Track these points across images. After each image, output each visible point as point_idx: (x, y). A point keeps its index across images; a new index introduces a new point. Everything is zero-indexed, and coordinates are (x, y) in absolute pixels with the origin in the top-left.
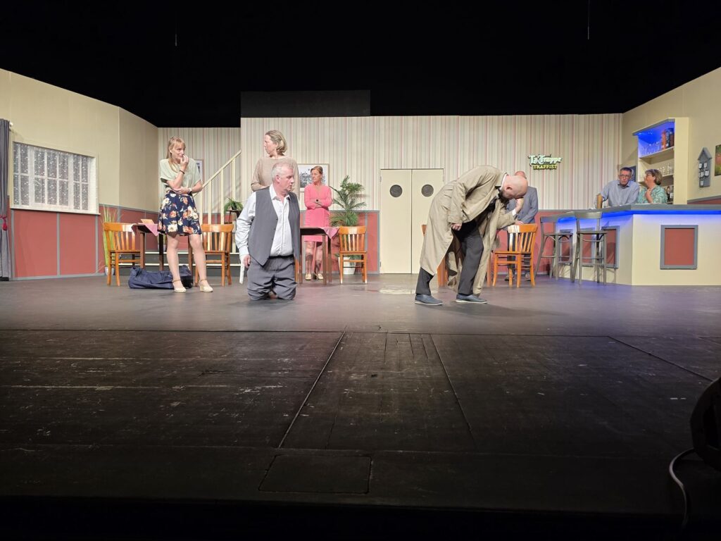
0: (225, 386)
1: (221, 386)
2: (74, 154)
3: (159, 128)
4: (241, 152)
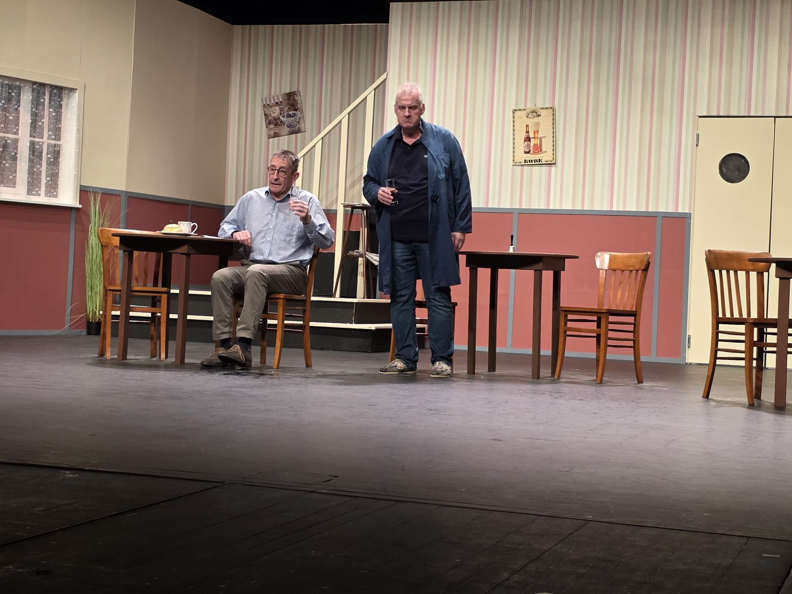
2: (34, 83)
3: (235, 26)
4: (385, 79)
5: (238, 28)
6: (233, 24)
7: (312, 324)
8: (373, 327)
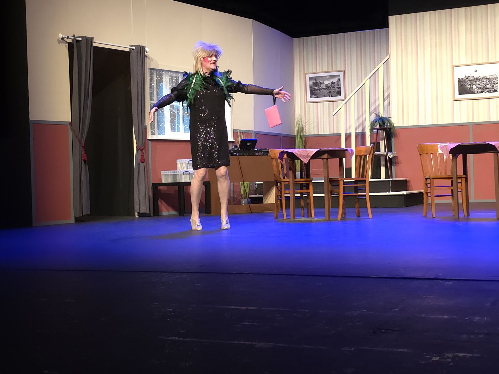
0: (405, 350)
1: (400, 350)
3: (295, 39)
4: (389, 58)
5: (296, 40)
6: (293, 37)
7: (370, 194)
8: (405, 193)
